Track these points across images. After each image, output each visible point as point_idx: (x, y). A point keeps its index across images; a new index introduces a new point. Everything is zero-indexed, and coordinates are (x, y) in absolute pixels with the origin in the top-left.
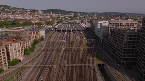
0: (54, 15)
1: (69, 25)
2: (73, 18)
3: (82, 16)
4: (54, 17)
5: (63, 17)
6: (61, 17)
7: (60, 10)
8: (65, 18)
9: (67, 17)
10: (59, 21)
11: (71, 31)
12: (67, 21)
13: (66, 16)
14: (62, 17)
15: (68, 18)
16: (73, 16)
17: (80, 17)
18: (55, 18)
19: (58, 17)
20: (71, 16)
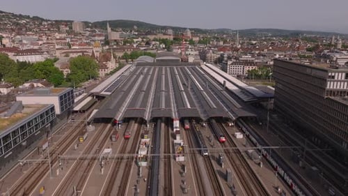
0: (115, 36)
1: (160, 70)
2: (172, 43)
3: (198, 39)
4: (115, 41)
5: (143, 41)
6: (135, 40)
7: (138, 22)
8: (148, 43)
9: (154, 40)
10: (129, 53)
11: (177, 123)
12: (153, 56)
13: (151, 37)
14: (140, 39)
15: (158, 43)
16: (171, 38)
17: (192, 40)
18: (117, 44)
19: (125, 42)
20: (165, 37)
